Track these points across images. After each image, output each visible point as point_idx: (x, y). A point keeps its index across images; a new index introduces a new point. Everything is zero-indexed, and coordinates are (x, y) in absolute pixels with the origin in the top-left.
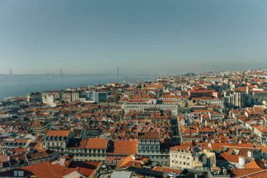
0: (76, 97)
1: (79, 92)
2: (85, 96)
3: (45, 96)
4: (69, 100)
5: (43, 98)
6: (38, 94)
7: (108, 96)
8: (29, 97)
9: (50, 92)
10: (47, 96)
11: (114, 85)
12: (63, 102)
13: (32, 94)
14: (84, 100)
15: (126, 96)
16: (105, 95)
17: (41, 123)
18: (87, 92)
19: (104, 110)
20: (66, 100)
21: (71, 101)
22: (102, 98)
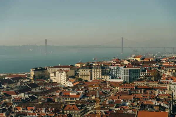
0: (97, 74)
1: (102, 68)
2: (109, 74)
3: (55, 73)
4: (88, 78)
5: (52, 75)
6: (42, 69)
7: (142, 74)
8: (32, 73)
9: (61, 68)
10: (58, 72)
11: (139, 59)
12: (81, 80)
13: (36, 70)
14: (108, 78)
15: (168, 74)
16: (137, 72)
17: (78, 106)
18: (112, 67)
19: (145, 92)
20: (84, 78)
21: (91, 79)
22: (133, 76)
